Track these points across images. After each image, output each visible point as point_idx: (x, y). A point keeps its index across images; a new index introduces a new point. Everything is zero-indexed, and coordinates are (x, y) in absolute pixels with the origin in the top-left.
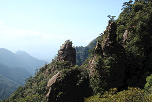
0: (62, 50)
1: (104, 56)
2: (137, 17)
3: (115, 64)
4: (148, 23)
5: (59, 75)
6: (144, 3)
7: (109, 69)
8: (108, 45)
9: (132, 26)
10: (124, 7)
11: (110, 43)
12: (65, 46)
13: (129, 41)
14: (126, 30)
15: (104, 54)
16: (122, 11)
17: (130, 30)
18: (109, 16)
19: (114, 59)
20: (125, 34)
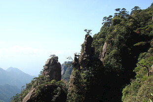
0: (47, 65)
1: (81, 70)
2: (115, 31)
3: (91, 77)
4: (125, 35)
5: (34, 91)
6: (122, 18)
7: (85, 83)
8: (84, 59)
9: (110, 39)
10: (105, 21)
11: (86, 56)
12: (50, 61)
13: (108, 54)
14: (105, 43)
15: (81, 68)
16: (102, 25)
17: (108, 42)
18: (86, 30)
19: (90, 72)
20: (104, 47)
